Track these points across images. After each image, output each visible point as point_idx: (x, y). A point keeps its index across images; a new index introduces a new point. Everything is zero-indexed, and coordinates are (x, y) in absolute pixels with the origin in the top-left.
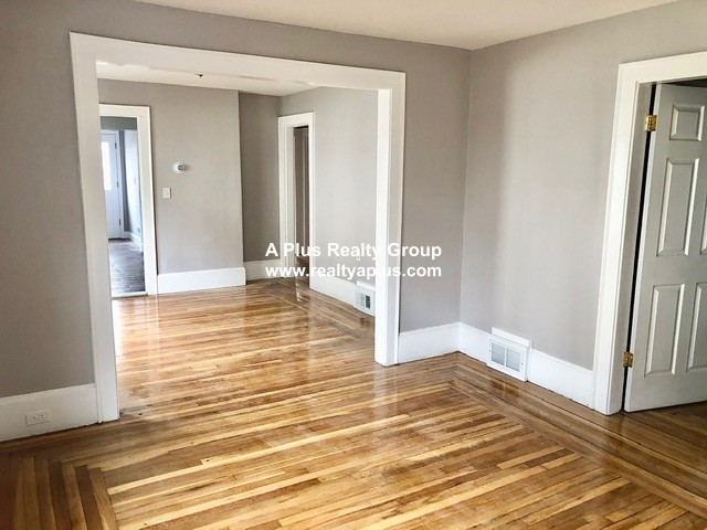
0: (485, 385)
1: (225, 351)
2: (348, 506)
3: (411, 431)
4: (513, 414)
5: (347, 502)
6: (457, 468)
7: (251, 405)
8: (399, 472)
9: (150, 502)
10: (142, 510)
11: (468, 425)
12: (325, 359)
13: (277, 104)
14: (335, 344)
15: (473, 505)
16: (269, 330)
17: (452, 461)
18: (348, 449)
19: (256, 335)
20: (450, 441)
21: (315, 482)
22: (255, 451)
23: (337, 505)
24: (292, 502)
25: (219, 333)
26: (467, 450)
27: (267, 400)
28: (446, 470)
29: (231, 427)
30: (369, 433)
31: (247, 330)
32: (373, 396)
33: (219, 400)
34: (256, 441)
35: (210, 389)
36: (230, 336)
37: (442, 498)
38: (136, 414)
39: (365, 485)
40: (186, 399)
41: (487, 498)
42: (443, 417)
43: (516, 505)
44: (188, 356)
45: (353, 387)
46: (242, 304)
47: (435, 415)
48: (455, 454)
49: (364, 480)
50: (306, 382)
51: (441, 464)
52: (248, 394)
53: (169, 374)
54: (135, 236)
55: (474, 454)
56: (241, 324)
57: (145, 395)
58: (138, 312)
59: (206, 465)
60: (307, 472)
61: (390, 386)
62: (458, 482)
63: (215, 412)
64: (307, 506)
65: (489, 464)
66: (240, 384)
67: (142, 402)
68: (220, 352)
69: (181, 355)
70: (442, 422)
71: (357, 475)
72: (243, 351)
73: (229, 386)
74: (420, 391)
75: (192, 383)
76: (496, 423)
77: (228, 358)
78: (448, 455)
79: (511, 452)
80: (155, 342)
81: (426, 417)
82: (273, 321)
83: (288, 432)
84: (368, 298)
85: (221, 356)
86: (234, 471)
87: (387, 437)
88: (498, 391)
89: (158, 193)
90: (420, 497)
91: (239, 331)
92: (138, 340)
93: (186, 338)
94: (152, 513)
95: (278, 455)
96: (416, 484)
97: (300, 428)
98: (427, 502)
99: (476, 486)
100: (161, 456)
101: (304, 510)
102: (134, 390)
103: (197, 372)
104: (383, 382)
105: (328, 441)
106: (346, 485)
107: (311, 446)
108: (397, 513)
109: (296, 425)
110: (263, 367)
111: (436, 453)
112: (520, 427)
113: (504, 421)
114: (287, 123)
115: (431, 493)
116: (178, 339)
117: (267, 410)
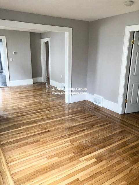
0: (92, 108)
1: (27, 100)
2: (56, 136)
3: (73, 119)
4: (98, 114)
5: (56, 135)
6: (83, 127)
7: (34, 113)
8: (69, 128)
9: (8, 136)
10: (6, 138)
11: (87, 117)
12: (53, 102)
13: (40, 35)
14: (55, 99)
15: (86, 135)
16: (39, 95)
17: (82, 126)
18: (57, 123)
19: (35, 97)
20: (82, 121)
21: (49, 131)
22: (34, 124)
23: (54, 136)
24: (43, 136)
25: (26, 96)
26: (86, 123)
27: (38, 112)
28: (81, 128)
29: (29, 119)
30: (63, 119)
31: (33, 95)
32: (65, 111)
33: (26, 112)
34: (35, 122)
35: (23, 110)
36: (29, 97)
37: (79, 134)
38: (4, 116)
39: (61, 132)
40: (17, 112)
41: (90, 134)
42: (81, 115)
43: (96, 135)
44: (18, 102)
45: (59, 109)
46: (32, 89)
47: (79, 115)
48: (83, 124)
49: (61, 130)
50: (48, 108)
51: (80, 126)
52: (33, 111)
53: (13, 106)
54: (4, 71)
55: (88, 124)
56: (32, 94)
57: (7, 112)
58: (5, 91)
59: (22, 128)
60: (47, 129)
61: (69, 108)
62: (83, 131)
63: (24, 115)
64: (46, 136)
65: (91, 126)
66: (31, 109)
67: (6, 113)
68: (26, 101)
69: (16, 102)
70: (81, 117)
71: (59, 129)
72: (32, 100)
73: (28, 109)
74: (76, 110)
75: (19, 109)
76: (94, 117)
77: (28, 102)
78: (81, 124)
79: (97, 123)
80: (10, 98)
81: (77, 116)
82: (40, 93)
83: (43, 120)
84: (64, 87)
85: (26, 102)
86: (29, 129)
87: (67, 120)
88: (95, 109)
89: (9, 60)
90: (74, 134)
91: (31, 95)
92: (5, 98)
93: (17, 97)
94: (9, 139)
95: (40, 125)
96: (73, 131)
97: (46, 119)
98: (76, 135)
99: (87, 131)
100: (11, 126)
101: (46, 137)
102: (4, 110)
103: (20, 106)
104: (67, 108)
105: (52, 122)
106: (56, 132)
107: (49, 123)
108: (68, 137)
109: (45, 118)
110: (37, 104)
111: (78, 124)
112: (99, 118)
113: (96, 116)
114: (43, 41)
115: (76, 133)
116: (15, 98)
117: (37, 115)
